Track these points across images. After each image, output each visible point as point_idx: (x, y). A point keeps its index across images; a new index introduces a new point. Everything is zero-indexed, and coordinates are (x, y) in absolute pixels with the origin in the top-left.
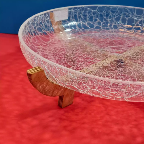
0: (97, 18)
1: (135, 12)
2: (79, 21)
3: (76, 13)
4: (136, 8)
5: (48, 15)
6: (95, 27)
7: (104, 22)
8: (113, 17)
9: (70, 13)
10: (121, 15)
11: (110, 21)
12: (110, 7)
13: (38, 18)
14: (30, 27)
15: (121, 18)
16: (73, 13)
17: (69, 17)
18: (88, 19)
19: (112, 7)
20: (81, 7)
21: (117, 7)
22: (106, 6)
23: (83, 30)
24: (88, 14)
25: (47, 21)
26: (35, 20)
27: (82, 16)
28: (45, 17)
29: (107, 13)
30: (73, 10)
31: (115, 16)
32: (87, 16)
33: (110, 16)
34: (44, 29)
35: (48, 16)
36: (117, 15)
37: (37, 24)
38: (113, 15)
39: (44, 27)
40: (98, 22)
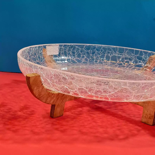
0: (84, 56)
1: (117, 51)
2: (68, 57)
3: (66, 50)
4: (118, 47)
5: (42, 48)
6: (82, 62)
7: (90, 59)
8: (98, 55)
9: (60, 50)
10: (105, 53)
11: (96, 58)
12: (96, 46)
13: (33, 50)
14: (26, 55)
15: (105, 56)
16: (63, 50)
17: (59, 53)
18: (76, 56)
19: (97, 46)
20: (70, 45)
21: (102, 46)
22: (92, 45)
23: (72, 64)
24: (77, 52)
25: (40, 53)
26: (30, 50)
27: (71, 53)
28: (39, 50)
29: (93, 51)
30: (63, 47)
31: (100, 54)
32: (76, 53)
33: (96, 54)
34: (38, 60)
35: (41, 50)
36: (102, 54)
37: (32, 54)
38: (98, 53)
39: (38, 58)
40: (85, 59)
